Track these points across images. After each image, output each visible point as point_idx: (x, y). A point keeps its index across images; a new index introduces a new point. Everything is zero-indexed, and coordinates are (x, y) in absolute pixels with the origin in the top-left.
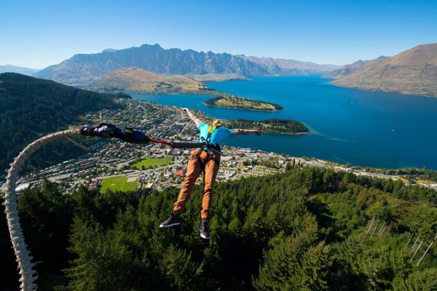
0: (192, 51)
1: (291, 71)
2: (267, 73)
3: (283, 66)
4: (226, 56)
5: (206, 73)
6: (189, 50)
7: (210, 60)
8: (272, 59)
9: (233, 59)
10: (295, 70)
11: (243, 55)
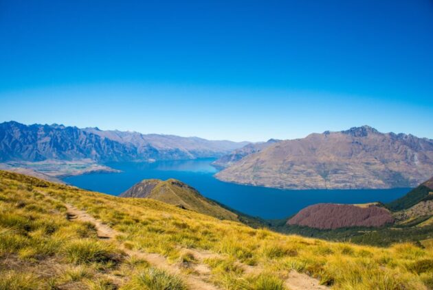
0: (17, 124)
1: (171, 153)
2: (138, 157)
3: (159, 145)
4: (72, 130)
5: (44, 159)
6: (12, 122)
7: (48, 139)
8: (141, 135)
9: (83, 137)
10: (177, 151)
11: (97, 129)
